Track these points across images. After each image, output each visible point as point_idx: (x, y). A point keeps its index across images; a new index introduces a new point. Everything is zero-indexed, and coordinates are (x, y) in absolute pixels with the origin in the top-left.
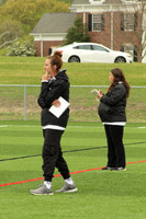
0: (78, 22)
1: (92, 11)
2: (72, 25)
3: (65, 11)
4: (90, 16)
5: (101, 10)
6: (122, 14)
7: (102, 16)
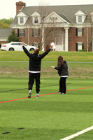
0: (13, 33)
1: (19, 28)
2: (10, 34)
3: (8, 28)
4: (18, 30)
5: (24, 28)
6: (33, 29)
7: (24, 30)
